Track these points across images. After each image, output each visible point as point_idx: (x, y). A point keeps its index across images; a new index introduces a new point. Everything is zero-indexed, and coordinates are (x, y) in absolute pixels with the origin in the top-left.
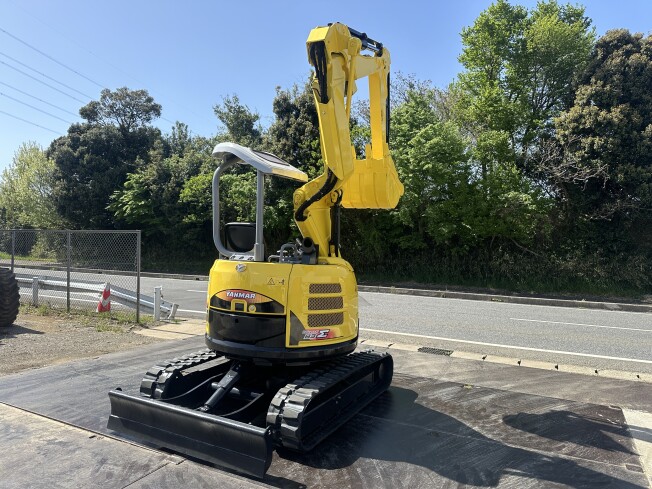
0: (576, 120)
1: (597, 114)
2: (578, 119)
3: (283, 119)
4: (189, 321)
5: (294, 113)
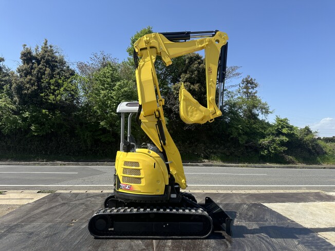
3: (28, 64)
4: (9, 191)
5: (34, 61)
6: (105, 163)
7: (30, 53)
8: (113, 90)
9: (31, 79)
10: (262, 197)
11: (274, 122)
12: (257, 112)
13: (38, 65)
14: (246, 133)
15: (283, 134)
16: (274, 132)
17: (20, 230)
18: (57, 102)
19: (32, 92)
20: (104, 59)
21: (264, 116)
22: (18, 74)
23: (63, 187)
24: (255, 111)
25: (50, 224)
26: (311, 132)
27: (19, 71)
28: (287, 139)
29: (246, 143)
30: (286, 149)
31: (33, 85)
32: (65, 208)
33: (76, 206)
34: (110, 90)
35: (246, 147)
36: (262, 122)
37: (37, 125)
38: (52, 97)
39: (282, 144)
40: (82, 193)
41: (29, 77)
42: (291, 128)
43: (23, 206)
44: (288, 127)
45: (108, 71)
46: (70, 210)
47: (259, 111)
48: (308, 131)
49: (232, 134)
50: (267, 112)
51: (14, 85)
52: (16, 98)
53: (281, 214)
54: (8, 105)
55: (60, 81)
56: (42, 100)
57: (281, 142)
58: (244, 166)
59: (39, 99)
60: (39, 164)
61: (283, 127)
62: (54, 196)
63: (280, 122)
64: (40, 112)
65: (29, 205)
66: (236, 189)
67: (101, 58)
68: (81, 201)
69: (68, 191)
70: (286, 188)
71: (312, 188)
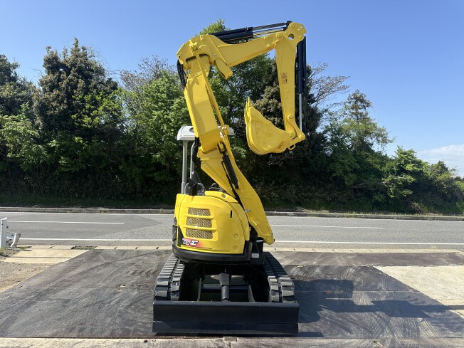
0: (265, 107)
1: (277, 105)
2: (266, 105)
3: (54, 74)
4: (34, 247)
5: (61, 70)
6: (160, 210)
7: (56, 58)
8: (170, 110)
9: (58, 96)
10: (375, 258)
11: (395, 155)
12: (371, 141)
13: (68, 75)
14: (355, 171)
15: (407, 172)
16: (395, 169)
17: (52, 296)
18: (94, 127)
19: (60, 112)
20: (157, 66)
21: (380, 146)
22: (41, 88)
23: (104, 242)
24: (369, 140)
25: (91, 289)
26: (446, 169)
27: (42, 83)
28: (413, 179)
29: (355, 184)
30: (411, 193)
31: (61, 102)
32: (110, 269)
33: (124, 267)
34: (165, 110)
35: (355, 190)
36: (378, 155)
37: (68, 158)
38: (87, 119)
39: (406, 185)
40: (130, 251)
41: (56, 92)
42: (419, 164)
43: (54, 265)
44: (413, 162)
45: (162, 83)
46: (116, 272)
47: (374, 139)
48: (442, 168)
49: (335, 172)
50: (385, 141)
51: (36, 103)
52: (39, 121)
53: (401, 281)
54: (28, 131)
55: (98, 98)
56: (73, 124)
57: (404, 183)
58: (350, 217)
59: (69, 123)
60: (71, 211)
61: (406, 162)
62: (94, 254)
63: (402, 155)
64: (72, 140)
65: (62, 265)
66: (339, 247)
67: (153, 65)
68: (130, 261)
69: (113, 248)
70: (409, 247)
71: (446, 247)
